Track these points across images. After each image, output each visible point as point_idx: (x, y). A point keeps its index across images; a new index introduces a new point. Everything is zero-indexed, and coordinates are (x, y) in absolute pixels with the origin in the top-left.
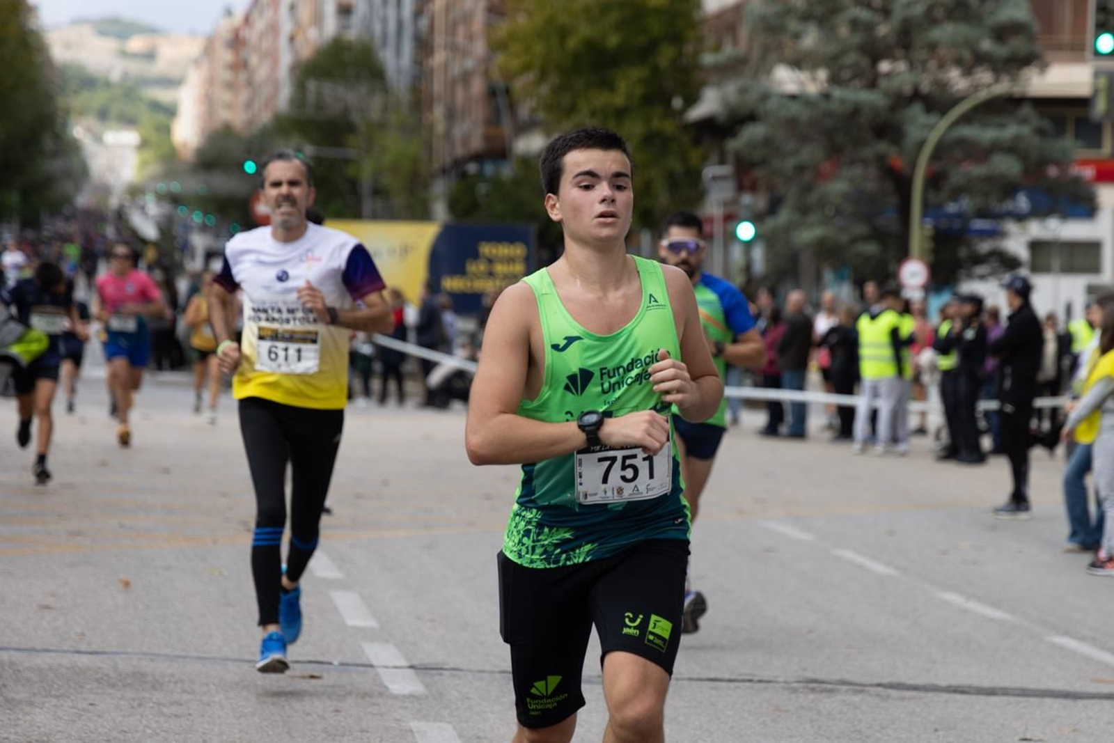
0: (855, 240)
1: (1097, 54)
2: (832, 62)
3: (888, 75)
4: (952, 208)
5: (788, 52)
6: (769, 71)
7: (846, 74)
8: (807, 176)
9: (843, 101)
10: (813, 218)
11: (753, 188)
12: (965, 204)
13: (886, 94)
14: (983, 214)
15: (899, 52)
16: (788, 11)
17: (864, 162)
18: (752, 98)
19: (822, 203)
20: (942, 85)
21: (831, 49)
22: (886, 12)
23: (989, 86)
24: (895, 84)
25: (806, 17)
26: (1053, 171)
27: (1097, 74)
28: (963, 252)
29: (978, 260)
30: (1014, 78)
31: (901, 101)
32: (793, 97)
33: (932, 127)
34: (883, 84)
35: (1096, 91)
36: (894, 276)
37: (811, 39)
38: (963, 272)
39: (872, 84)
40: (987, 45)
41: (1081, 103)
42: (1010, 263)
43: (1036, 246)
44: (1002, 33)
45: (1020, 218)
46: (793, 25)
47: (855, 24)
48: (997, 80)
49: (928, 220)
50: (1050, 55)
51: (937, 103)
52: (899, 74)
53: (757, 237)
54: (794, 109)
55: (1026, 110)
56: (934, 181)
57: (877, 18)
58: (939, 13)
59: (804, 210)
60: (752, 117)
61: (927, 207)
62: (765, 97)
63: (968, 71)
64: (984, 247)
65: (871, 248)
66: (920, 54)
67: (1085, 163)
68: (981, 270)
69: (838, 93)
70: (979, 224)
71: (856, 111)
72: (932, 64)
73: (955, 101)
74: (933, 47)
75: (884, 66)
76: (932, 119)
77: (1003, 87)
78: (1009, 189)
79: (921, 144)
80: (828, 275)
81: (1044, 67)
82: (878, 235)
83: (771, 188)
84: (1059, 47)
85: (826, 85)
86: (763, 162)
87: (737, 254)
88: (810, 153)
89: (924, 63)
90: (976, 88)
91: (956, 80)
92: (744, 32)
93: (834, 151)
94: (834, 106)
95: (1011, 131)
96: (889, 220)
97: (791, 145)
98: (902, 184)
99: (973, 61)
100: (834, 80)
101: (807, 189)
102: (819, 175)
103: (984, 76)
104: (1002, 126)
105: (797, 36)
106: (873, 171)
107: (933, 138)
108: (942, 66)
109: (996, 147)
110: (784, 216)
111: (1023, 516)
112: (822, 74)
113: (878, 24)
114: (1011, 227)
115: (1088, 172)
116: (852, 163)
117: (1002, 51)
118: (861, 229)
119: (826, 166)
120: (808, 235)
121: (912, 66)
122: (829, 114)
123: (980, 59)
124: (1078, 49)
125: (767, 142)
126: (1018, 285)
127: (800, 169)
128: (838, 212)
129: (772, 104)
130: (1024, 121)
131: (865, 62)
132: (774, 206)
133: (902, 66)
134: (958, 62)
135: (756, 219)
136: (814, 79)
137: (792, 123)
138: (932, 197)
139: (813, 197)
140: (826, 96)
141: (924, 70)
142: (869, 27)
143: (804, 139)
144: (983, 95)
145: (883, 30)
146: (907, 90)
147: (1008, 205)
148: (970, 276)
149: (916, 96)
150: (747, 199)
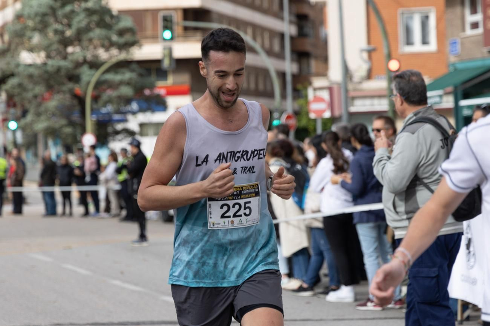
0: (62, 127)
1: (164, 40)
2: (47, 49)
3: (72, 53)
4: (104, 110)
5: (27, 45)
6: (19, 55)
7: (53, 54)
8: (39, 100)
9: (53, 66)
10: (43, 118)
11: (14, 105)
12: (109, 108)
13: (72, 61)
14: (118, 112)
15: (76, 43)
16: (25, 28)
17: (64, 92)
18: (12, 66)
19: (46, 111)
20: (96, 57)
21: (45, 42)
22: (69, 26)
23: (117, 56)
24: (75, 57)
25: (34, 29)
26: (147, 92)
27: (164, 49)
28: (110, 130)
29: (117, 133)
30: (128, 52)
31: (78, 65)
32: (30, 65)
33: (93, 75)
34: (70, 58)
35: (164, 56)
36: (80, 142)
37: (36, 39)
38: (111, 138)
39: (65, 58)
40: (115, 38)
41: (158, 62)
42: (131, 133)
43: (142, 125)
44: (121, 33)
45: (134, 113)
46: (28, 33)
47: (56, 32)
48: (120, 53)
49: (94, 116)
50: (143, 41)
51: (95, 65)
52: (77, 53)
53: (18, 128)
54: (31, 70)
55: (134, 66)
56: (96, 99)
57: (65, 29)
58: (93, 25)
59: (38, 114)
60: (12, 75)
61: (93, 111)
62: (18, 65)
63: (107, 49)
64: (119, 127)
65: (68, 130)
66: (85, 43)
67: (161, 88)
68: (119, 137)
69: (50, 62)
70: (117, 117)
71: (59, 70)
72: (91, 47)
73: (102, 64)
74: (90, 40)
75: (70, 49)
76: (92, 72)
77: (123, 56)
78: (128, 101)
79: (88, 83)
80: (50, 143)
81: (140, 46)
82: (71, 123)
83: (23, 106)
84: (146, 38)
85: (45, 59)
86: (19, 94)
87: (10, 135)
88: (39, 89)
89: (87, 47)
90: (111, 58)
91: (103, 54)
92: (6, 38)
93: (50, 88)
94: (49, 68)
95: (127, 75)
96: (76, 117)
97: (30, 86)
98: (81, 101)
99: (109, 45)
100: (48, 56)
101: (40, 105)
102: (44, 99)
103: (114, 51)
104: (123, 73)
105: (30, 38)
106: (68, 96)
107: (94, 80)
108: (95, 48)
109: (121, 83)
110: (29, 118)
111: (145, 244)
112: (43, 54)
113: (66, 31)
114: (130, 117)
115: (162, 92)
116: (58, 92)
117: (122, 40)
118: (63, 122)
119: (46, 95)
120: (41, 126)
121: (83, 48)
122: (46, 72)
123: (112, 44)
124: (155, 38)
125: (20, 85)
126: (135, 143)
127: (35, 97)
128: (54, 115)
129: (21, 69)
130: (133, 71)
131: (61, 48)
132: (25, 113)
133: (77, 49)
134: (103, 46)
135: (17, 120)
136: (39, 56)
137: (31, 76)
138: (95, 106)
139: (42, 109)
140: (45, 64)
141: (88, 50)
142: (63, 33)
143: (36, 83)
144: (114, 60)
145: (69, 33)
146: (81, 59)
147: (128, 108)
148: (114, 140)
149: (85, 61)
150: (12, 111)
